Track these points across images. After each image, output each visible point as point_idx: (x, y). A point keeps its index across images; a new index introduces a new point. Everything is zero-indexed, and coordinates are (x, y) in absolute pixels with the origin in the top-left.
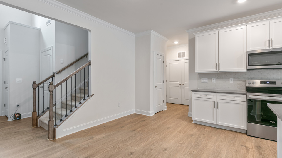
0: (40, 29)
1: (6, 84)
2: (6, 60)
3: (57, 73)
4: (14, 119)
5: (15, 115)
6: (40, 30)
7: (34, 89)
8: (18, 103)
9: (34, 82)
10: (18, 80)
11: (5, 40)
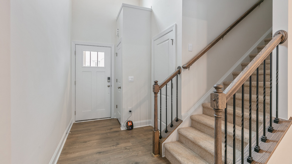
0: (152, 9)
1: (118, 83)
2: (118, 55)
3: (185, 68)
4: (127, 129)
5: (127, 123)
6: (151, 11)
7: (156, 93)
8: (130, 108)
9: (156, 83)
10: (130, 78)
11: (117, 31)
